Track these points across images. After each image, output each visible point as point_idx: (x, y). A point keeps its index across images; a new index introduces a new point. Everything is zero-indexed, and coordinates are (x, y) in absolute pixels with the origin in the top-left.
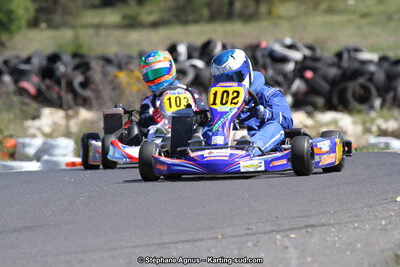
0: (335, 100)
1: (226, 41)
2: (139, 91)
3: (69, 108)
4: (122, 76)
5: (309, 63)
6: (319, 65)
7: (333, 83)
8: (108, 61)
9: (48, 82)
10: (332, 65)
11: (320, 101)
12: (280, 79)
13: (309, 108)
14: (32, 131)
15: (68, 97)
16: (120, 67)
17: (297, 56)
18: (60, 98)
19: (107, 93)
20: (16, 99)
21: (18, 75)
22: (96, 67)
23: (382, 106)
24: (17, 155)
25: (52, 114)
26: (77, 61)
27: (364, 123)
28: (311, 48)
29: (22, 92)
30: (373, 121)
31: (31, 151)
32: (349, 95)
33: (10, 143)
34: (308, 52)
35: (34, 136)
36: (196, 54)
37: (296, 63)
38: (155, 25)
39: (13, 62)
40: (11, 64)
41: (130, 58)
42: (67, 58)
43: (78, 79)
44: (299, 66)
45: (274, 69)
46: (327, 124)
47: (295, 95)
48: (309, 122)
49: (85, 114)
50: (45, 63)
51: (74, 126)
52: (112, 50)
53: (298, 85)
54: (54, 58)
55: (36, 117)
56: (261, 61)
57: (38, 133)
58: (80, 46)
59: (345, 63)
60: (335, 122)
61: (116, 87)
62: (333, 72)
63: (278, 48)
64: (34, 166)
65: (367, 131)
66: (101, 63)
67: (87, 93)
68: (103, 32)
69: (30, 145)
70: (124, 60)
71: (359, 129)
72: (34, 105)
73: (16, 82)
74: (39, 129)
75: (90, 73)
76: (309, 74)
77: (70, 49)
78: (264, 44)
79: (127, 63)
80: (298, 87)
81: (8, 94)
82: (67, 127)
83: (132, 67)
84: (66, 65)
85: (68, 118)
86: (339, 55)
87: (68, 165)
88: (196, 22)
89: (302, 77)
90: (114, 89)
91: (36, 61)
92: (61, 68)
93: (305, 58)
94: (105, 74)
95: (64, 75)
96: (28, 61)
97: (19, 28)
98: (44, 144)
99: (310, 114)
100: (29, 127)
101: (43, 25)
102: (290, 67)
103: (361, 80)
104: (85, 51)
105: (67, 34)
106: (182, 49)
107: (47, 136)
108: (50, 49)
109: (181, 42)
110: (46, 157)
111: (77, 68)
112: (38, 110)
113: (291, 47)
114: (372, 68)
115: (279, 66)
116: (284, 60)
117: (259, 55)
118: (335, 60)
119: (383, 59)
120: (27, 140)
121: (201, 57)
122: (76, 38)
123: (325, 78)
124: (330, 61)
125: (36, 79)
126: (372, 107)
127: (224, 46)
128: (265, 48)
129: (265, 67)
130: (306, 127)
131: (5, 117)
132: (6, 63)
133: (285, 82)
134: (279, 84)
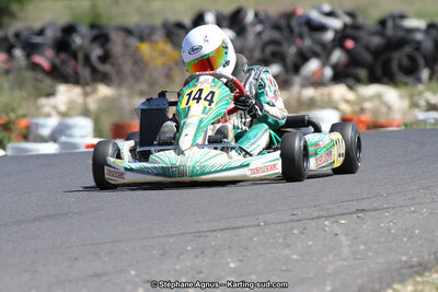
0: (379, 72)
1: (259, 8)
2: (164, 65)
3: (87, 84)
4: (145, 48)
5: (349, 31)
6: (362, 34)
7: (376, 53)
8: (128, 32)
9: (63, 56)
10: (375, 33)
11: (363, 73)
12: (318, 49)
13: (351, 81)
14: (47, 109)
15: (85, 73)
16: (142, 39)
17: (336, 23)
18: (76, 73)
19: (128, 67)
20: (29, 75)
21: (31, 48)
22: (117, 39)
23: (431, 78)
24: (31, 137)
25: (68, 91)
26: (95, 32)
27: (411, 97)
28: (351, 15)
29: (35, 67)
30: (420, 94)
31: (45, 132)
32: (394, 66)
33: (23, 123)
34: (348, 20)
35: (48, 115)
36: (225, 23)
37: (336, 32)
39: (25, 34)
40: (23, 38)
41: (152, 29)
43: (97, 52)
44: (339, 35)
45: (312, 39)
46: (370, 99)
47: (335, 67)
48: (350, 96)
49: (104, 91)
50: (59, 34)
51: (92, 104)
52: (133, 20)
53: (337, 56)
54: (69, 30)
55: (51, 94)
56: (296, 29)
57: (54, 113)
58: (97, 16)
59: (390, 31)
60: (379, 96)
61: (138, 61)
62: (376, 41)
63: (315, 16)
65: (414, 105)
66: (122, 34)
67: (106, 68)
69: (44, 126)
70: (146, 32)
71: (406, 103)
72: (48, 81)
73: (28, 56)
74: (55, 107)
75: (109, 46)
76: (350, 44)
77: (88, 20)
78: (300, 11)
79: (150, 34)
80: (339, 58)
81: (20, 70)
82: (85, 104)
83: (155, 38)
84: (83, 37)
85: (86, 95)
86: (383, 23)
87: (88, 147)
89: (343, 47)
90: (136, 63)
91: (50, 34)
92: (77, 41)
93: (345, 26)
94: (126, 46)
95: (81, 47)
96: (41, 32)
98: (60, 124)
99: (351, 88)
100: (43, 106)
102: (329, 36)
103: (408, 49)
104: (103, 21)
106: (210, 17)
107: (64, 115)
109: (210, 11)
110: (63, 139)
111: (95, 39)
112: (53, 87)
113: (330, 14)
114: (419, 36)
115: (318, 35)
116: (322, 28)
117: (294, 23)
118: (378, 28)
119: (431, 26)
120: (41, 121)
121: (231, 27)
122: (94, 7)
123: (367, 48)
124: (372, 29)
125: (50, 53)
126: (419, 80)
127: (256, 15)
128: (302, 17)
129: (301, 36)
130: (347, 102)
131: (18, 94)
132: (17, 35)
133: (323, 52)
134: (316, 55)
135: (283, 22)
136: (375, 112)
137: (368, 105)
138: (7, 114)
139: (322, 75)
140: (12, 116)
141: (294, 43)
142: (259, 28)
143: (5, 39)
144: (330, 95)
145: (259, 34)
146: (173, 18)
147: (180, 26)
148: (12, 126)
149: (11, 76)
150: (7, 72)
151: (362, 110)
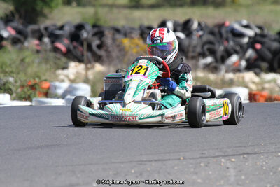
0: (276, 65)
1: (201, 20)
2: (137, 53)
3: (90, 62)
4: (126, 42)
5: (258, 38)
6: (266, 40)
7: (275, 53)
8: (117, 30)
9: (75, 44)
10: (275, 40)
12: (238, 48)
13: (257, 70)
14: (62, 77)
15: (88, 55)
16: (126, 35)
17: (250, 33)
18: (83, 55)
19: (115, 53)
20: (52, 55)
21: (54, 38)
22: (108, 34)
25: (76, 66)
26: (96, 30)
28: (260, 28)
29: (56, 50)
31: (60, 92)
33: (45, 85)
34: (258, 31)
35: (63, 81)
36: (179, 28)
37: (250, 38)
38: (153, 7)
39: (52, 28)
40: (50, 30)
41: (133, 29)
42: (89, 27)
43: (96, 42)
44: (251, 41)
45: (234, 41)
46: (269, 82)
47: (248, 60)
48: (256, 79)
49: (99, 67)
50: (73, 29)
51: (91, 75)
52: (121, 23)
53: (250, 53)
54: (80, 27)
55: (65, 68)
56: (225, 35)
57: (66, 80)
58: (98, 19)
60: (274, 81)
61: (122, 49)
62: (275, 45)
63: (237, 27)
64: (59, 102)
66: (112, 32)
67: (102, 53)
68: (115, 10)
69: (60, 88)
70: (129, 31)
72: (64, 59)
73: (53, 42)
74: (67, 76)
75: (104, 39)
76: (258, 46)
77: (92, 22)
78: (227, 23)
79: (131, 33)
80: (251, 55)
81: (46, 51)
82: (86, 76)
83: (133, 35)
84: (88, 32)
85: (87, 69)
86: (279, 34)
88: (181, 6)
89: (254, 48)
90: (120, 50)
91: (68, 29)
92: (85, 35)
93: (256, 34)
94: (114, 40)
95: (86, 39)
96: (62, 28)
97: (57, 5)
98: (70, 87)
99: (257, 74)
100: (59, 74)
101: (74, 4)
102: (246, 40)
104: (101, 23)
105: (90, 11)
106: (170, 24)
107: (72, 81)
108: (77, 21)
109: (170, 20)
110: (69, 97)
111: (95, 34)
112: (67, 63)
113: (247, 27)
115: (238, 39)
116: (241, 35)
117: (223, 31)
118: (277, 37)
120: (57, 84)
121: (183, 31)
122: (96, 13)
123: (269, 49)
124: (273, 38)
125: (66, 41)
127: (199, 24)
128: (228, 27)
129: (227, 40)
130: (254, 83)
131: (44, 66)
132: (46, 29)
133: (241, 50)
134: (236, 52)
135: (216, 30)
136: (271, 90)
137: (267, 86)
138: (34, 79)
139: (240, 65)
140: (37, 80)
141: (223, 43)
142: (201, 33)
143: (39, 31)
144: (243, 78)
145: (201, 36)
146: (146, 23)
147: (150, 28)
148: (37, 86)
149: (40, 55)
150: (38, 52)
151: (263, 89)
